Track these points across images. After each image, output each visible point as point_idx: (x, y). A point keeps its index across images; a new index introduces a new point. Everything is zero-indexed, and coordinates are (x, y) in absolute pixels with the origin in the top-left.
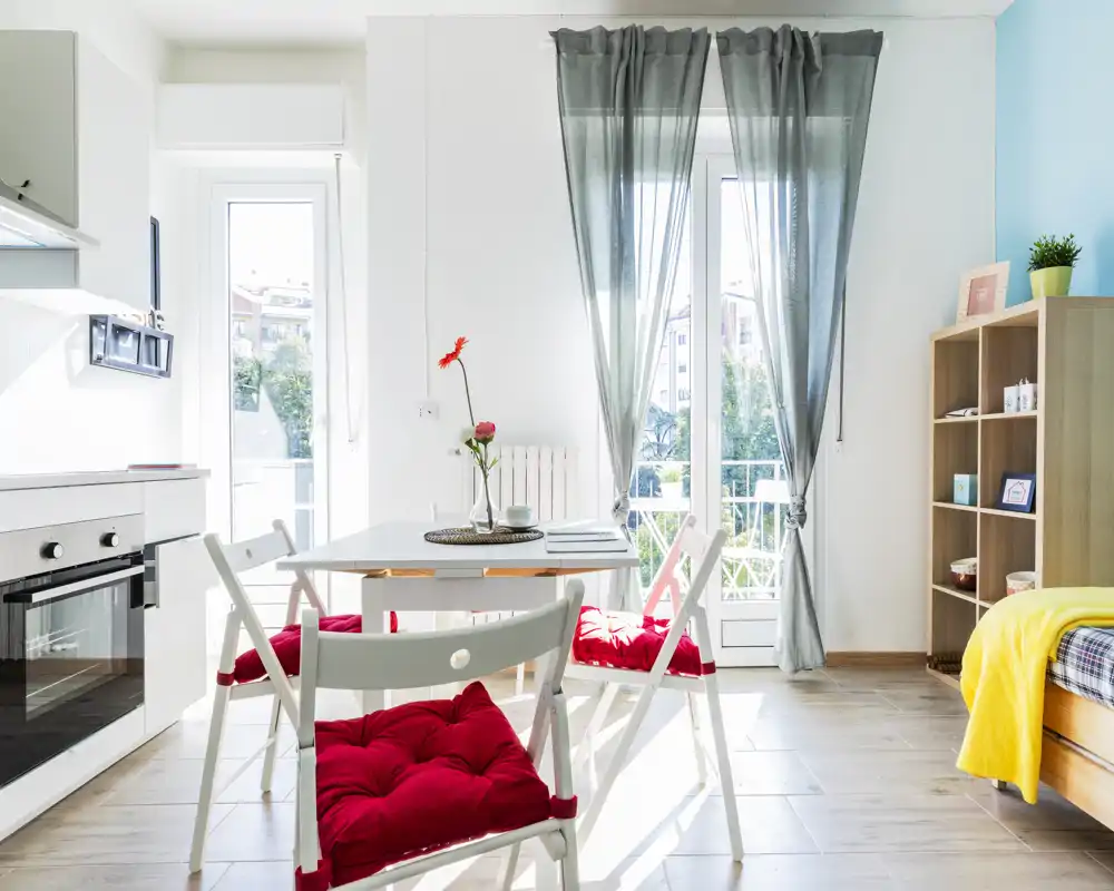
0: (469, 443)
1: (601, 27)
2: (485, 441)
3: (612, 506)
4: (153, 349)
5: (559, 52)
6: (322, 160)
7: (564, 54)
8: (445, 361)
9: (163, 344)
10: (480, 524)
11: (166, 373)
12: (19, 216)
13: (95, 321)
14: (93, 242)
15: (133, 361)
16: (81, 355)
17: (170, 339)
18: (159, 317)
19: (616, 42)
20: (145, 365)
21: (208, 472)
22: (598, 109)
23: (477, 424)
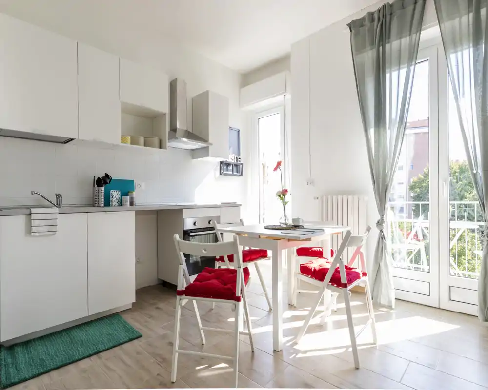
0: (280, 196)
1: (369, 12)
2: (284, 195)
3: (376, 222)
4: (238, 168)
5: (351, 31)
6: (280, 98)
7: (353, 31)
8: (275, 169)
9: (241, 166)
10: (283, 224)
11: (241, 175)
12: (193, 143)
13: (221, 163)
14: (211, 144)
15: (231, 173)
16: (218, 172)
17: (242, 164)
18: (239, 159)
19: (376, 16)
20: (235, 173)
21: (241, 205)
22: (369, 48)
23: (283, 189)
